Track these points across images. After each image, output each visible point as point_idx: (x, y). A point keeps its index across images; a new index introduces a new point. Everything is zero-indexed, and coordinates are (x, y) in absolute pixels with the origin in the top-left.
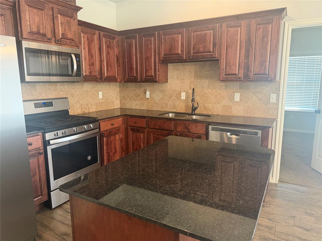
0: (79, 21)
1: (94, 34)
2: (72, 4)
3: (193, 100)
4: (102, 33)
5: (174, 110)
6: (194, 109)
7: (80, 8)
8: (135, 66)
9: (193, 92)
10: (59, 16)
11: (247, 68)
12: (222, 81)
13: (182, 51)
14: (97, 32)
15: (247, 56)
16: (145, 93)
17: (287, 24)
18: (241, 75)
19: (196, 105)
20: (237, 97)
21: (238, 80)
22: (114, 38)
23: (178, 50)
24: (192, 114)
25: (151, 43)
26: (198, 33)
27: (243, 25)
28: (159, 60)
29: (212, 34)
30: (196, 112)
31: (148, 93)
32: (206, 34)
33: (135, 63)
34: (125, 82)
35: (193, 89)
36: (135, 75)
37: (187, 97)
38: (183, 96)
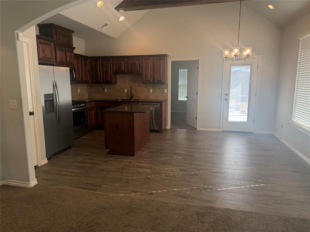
0: (75, 54)
1: (79, 59)
2: (72, 46)
3: (131, 92)
4: (82, 58)
5: (121, 98)
6: (132, 97)
7: (75, 48)
8: (99, 75)
9: (131, 89)
10: (68, 53)
11: (154, 78)
12: (144, 83)
13: (125, 69)
14: (80, 58)
15: (153, 73)
16: (104, 89)
17: (169, 59)
18: (152, 81)
19: (132, 95)
20: (151, 91)
21: (150, 83)
22: (87, 60)
23: (123, 68)
24: (131, 100)
25: (108, 64)
26: (132, 61)
27: (151, 59)
28: (113, 72)
29: (138, 62)
30: (133, 99)
31: (106, 89)
32: (136, 62)
33: (99, 74)
34: (93, 83)
35: (131, 87)
36: (99, 80)
37: (128, 91)
38: (126, 91)
